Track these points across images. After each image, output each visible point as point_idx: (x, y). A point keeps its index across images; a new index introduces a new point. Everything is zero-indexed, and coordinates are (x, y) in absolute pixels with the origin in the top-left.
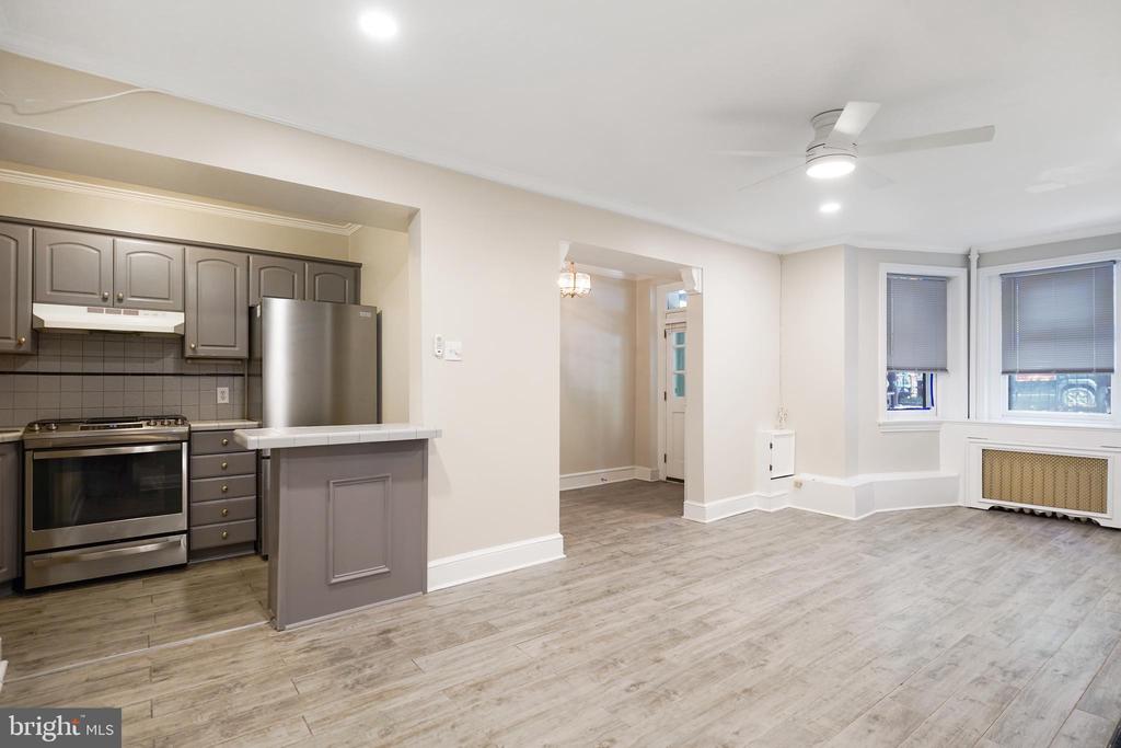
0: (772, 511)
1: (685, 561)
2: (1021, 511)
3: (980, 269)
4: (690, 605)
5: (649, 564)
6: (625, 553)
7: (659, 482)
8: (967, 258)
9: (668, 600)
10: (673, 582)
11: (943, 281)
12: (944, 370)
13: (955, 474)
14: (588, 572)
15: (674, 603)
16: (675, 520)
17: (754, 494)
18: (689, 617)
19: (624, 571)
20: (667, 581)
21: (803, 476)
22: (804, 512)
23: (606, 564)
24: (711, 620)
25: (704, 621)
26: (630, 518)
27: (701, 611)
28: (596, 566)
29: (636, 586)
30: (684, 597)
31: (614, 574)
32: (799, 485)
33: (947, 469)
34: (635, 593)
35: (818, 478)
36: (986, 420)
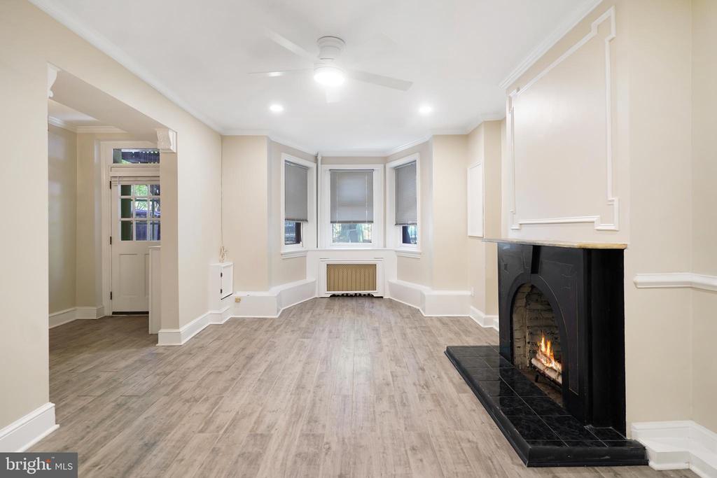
0: (222, 323)
1: (194, 384)
2: (343, 295)
3: (323, 165)
4: (234, 422)
5: (164, 400)
6: (131, 396)
7: (106, 317)
8: (316, 157)
9: (212, 427)
10: (202, 408)
11: (306, 169)
12: (306, 221)
13: (314, 280)
14: (104, 433)
15: (219, 428)
16: (151, 349)
17: (209, 312)
18: (242, 434)
19: (144, 416)
20: (194, 410)
21: (239, 294)
22: (244, 319)
23: (118, 416)
24: (262, 429)
25: (259, 432)
26: (104, 359)
27: (247, 424)
28: (108, 423)
29: (171, 427)
30: (223, 418)
31: (136, 423)
32: (238, 300)
33: (310, 279)
34: (176, 434)
35: (252, 294)
36: (323, 249)
